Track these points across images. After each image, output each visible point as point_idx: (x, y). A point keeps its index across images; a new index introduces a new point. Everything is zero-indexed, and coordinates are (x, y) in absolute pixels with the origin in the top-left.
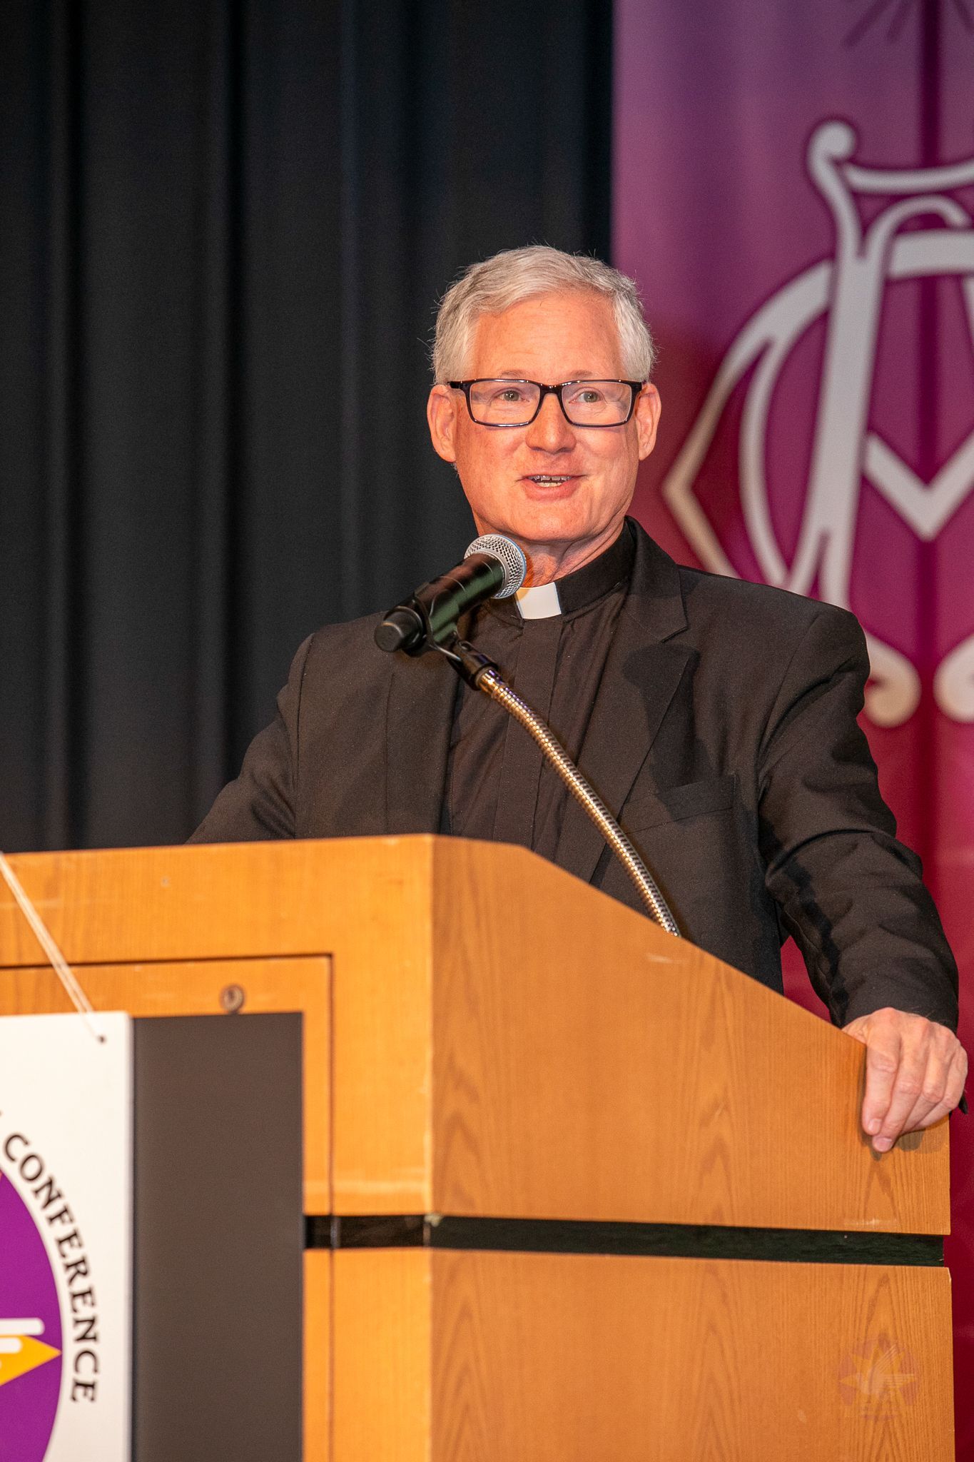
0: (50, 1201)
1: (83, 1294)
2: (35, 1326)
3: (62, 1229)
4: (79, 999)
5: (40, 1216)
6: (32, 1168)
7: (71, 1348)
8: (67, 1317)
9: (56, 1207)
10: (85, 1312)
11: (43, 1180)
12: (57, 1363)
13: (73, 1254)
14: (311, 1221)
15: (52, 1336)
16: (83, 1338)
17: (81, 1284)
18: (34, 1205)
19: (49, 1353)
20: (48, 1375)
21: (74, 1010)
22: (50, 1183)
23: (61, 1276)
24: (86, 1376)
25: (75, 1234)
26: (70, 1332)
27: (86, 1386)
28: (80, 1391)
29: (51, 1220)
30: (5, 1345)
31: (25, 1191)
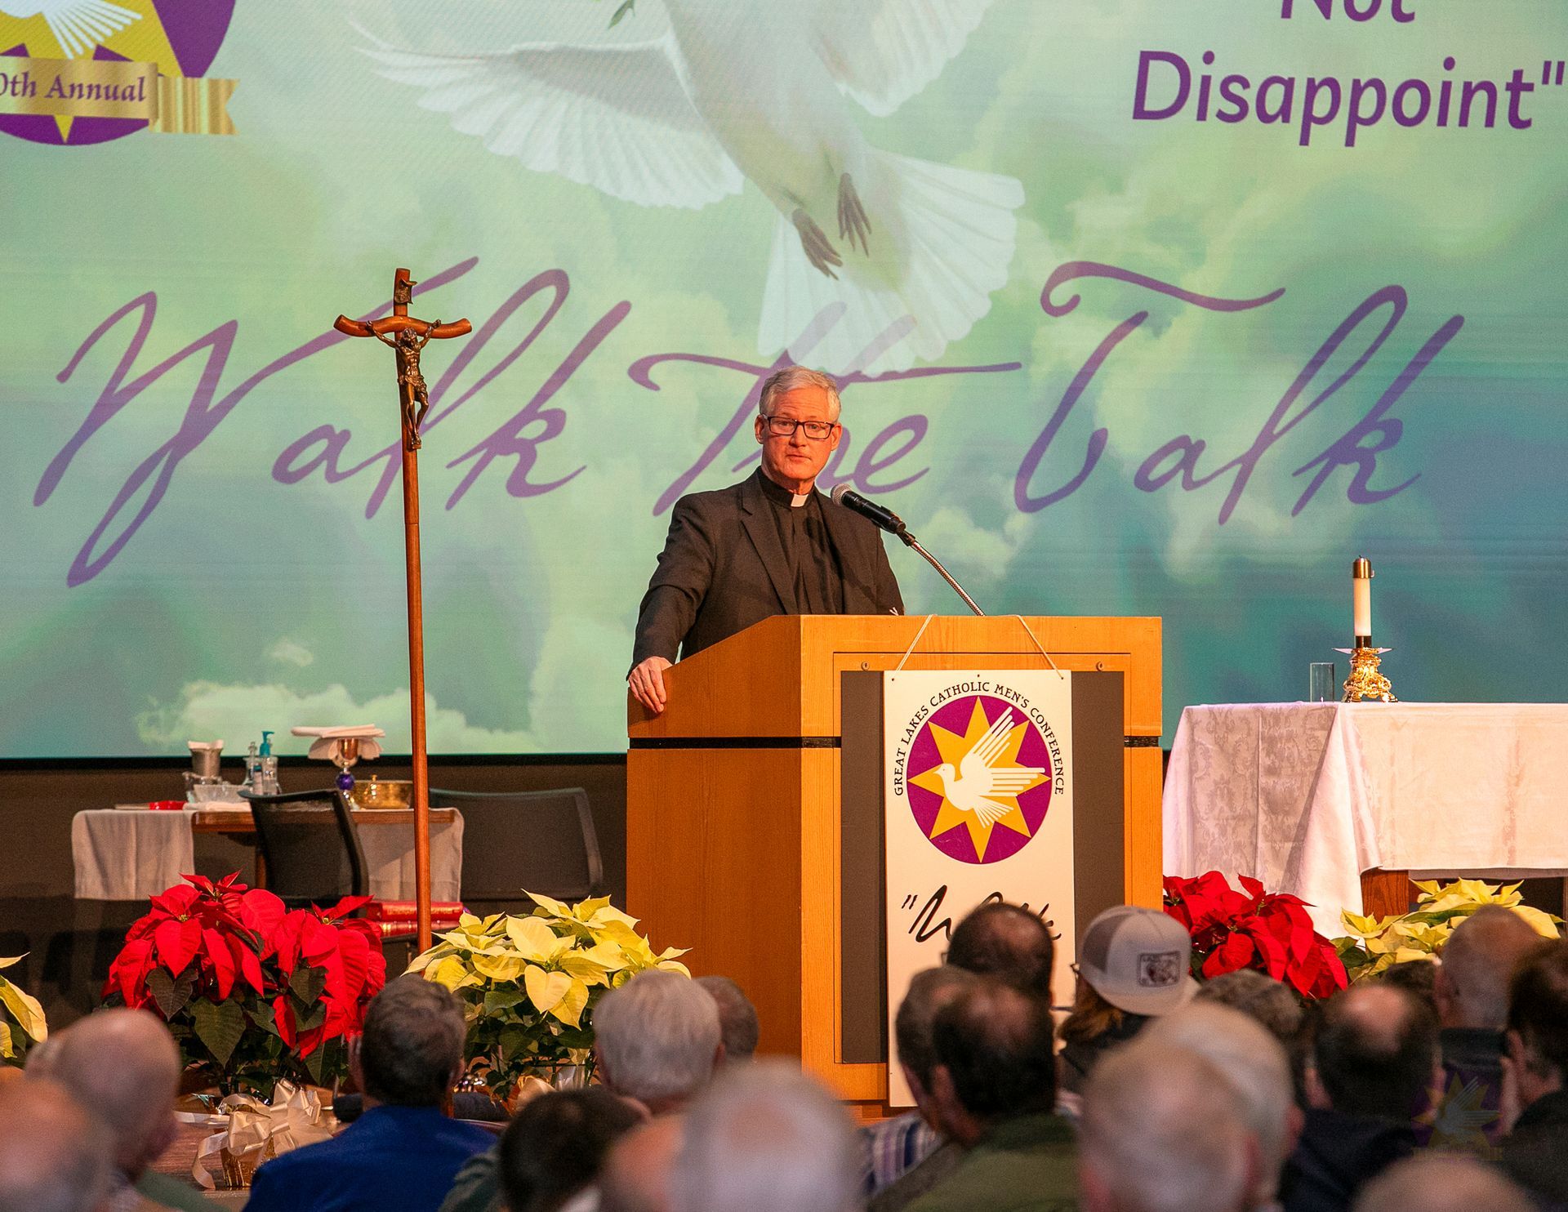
0: (1046, 730)
1: (1058, 760)
2: (1043, 770)
4: (1054, 667)
5: (1043, 735)
6: (1040, 719)
7: (1054, 777)
8: (1053, 767)
9: (1048, 733)
10: (1059, 766)
11: (1044, 723)
12: (1050, 781)
13: (1055, 748)
14: (1126, 738)
15: (1048, 773)
16: (1058, 774)
17: (1057, 757)
18: (1041, 731)
19: (1047, 779)
20: (1048, 785)
21: (1053, 669)
22: (1046, 724)
23: (1051, 755)
24: (1060, 786)
25: (1055, 741)
26: (1054, 772)
27: (1060, 789)
28: (1058, 791)
29: (1047, 736)
30: (1032, 776)
31: (1038, 727)
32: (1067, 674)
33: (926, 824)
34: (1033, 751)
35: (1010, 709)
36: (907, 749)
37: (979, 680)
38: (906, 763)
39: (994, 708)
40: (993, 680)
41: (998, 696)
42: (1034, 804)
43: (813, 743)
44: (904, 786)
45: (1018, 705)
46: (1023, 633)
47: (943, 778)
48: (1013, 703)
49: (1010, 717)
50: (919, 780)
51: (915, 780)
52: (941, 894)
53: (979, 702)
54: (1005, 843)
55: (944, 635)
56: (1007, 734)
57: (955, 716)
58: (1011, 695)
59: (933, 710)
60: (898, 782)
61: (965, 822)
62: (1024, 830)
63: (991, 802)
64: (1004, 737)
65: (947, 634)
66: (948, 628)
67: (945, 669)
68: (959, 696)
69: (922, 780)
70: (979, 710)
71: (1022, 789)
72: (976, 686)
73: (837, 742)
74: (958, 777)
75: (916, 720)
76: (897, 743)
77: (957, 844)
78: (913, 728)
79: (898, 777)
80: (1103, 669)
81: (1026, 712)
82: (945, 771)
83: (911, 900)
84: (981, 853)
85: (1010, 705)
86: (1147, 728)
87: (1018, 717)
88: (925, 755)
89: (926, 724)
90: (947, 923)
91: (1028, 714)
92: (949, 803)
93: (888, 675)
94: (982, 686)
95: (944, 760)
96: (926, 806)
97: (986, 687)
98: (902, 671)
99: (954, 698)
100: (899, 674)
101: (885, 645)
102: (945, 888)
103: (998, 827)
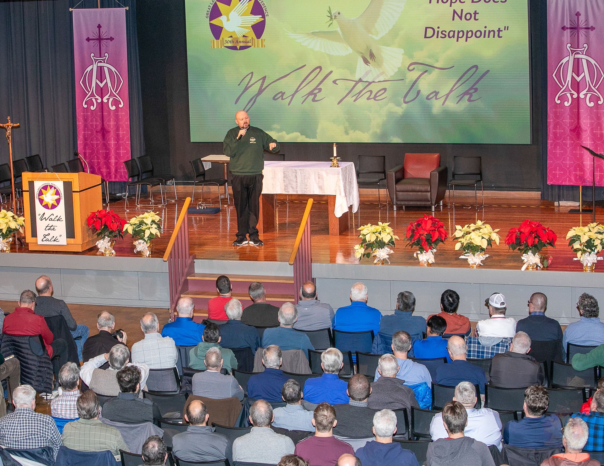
2: (59, 196)
8: (61, 196)
12: (60, 198)
14: (73, 191)
22: (59, 189)
23: (60, 194)
25: (61, 191)
29: (59, 191)
30: (57, 197)
32: (62, 182)
33: (41, 204)
34: (57, 193)
35: (53, 187)
36: (38, 192)
37: (48, 182)
38: (38, 195)
39: (51, 187)
40: (50, 183)
41: (51, 185)
42: (58, 201)
43: (25, 191)
45: (55, 186)
46: (56, 175)
47: (43, 197)
50: (40, 197)
53: (49, 186)
54: (53, 207)
55: (44, 176)
57: (45, 188)
59: (42, 187)
61: (47, 204)
62: (57, 205)
63: (51, 200)
64: (53, 191)
67: (44, 181)
70: (49, 187)
73: (28, 191)
74: (46, 197)
76: (36, 192)
77: (46, 206)
78: (38, 189)
80: (68, 181)
81: (56, 187)
83: (39, 215)
84: (50, 208)
86: (76, 190)
87: (55, 188)
88: (41, 193)
89: (41, 189)
90: (45, 218)
92: (45, 201)
93: (35, 182)
94: (49, 183)
95: (43, 194)
96: (41, 201)
99: (45, 185)
100: (36, 181)
101: (35, 177)
102: (44, 213)
103: (52, 204)
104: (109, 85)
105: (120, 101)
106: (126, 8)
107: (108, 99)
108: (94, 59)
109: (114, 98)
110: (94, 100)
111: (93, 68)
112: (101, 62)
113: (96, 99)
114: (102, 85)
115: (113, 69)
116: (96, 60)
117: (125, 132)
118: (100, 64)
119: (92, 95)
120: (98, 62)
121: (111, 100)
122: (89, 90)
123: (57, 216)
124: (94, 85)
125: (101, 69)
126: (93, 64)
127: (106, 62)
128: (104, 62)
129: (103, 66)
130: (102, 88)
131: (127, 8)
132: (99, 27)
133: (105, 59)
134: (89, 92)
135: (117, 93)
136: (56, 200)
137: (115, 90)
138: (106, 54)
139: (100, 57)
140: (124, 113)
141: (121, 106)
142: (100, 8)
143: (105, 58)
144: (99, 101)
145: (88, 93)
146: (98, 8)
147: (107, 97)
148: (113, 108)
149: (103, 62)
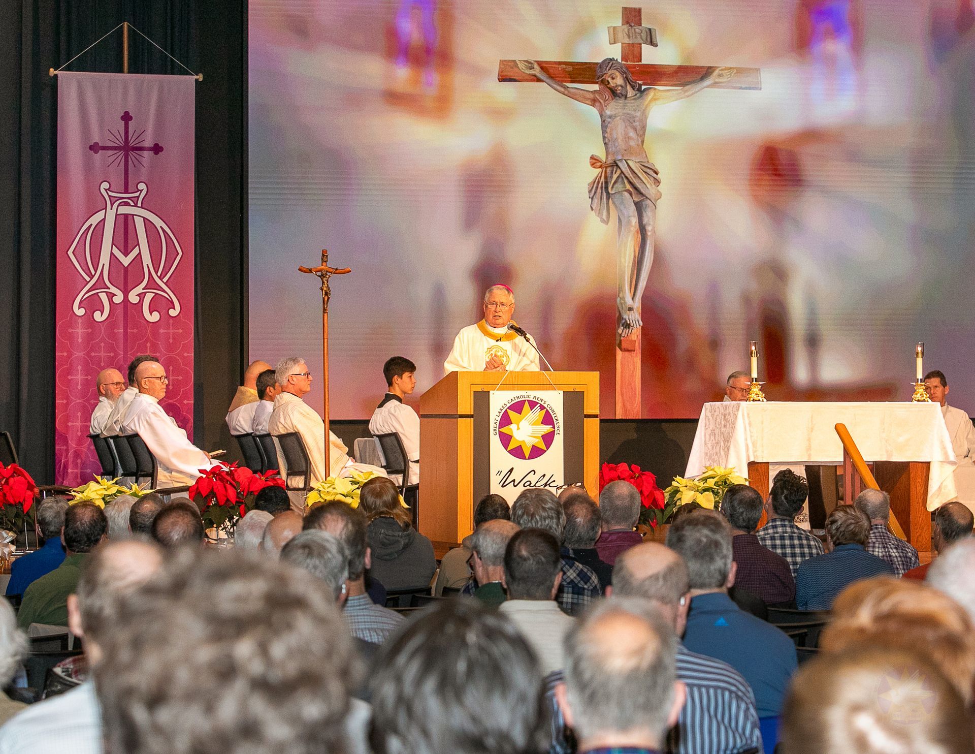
0: (553, 412)
2: (552, 426)
3: (555, 415)
5: (552, 414)
6: (551, 408)
7: (556, 429)
8: (556, 426)
10: (558, 425)
12: (555, 430)
13: (556, 418)
14: (585, 415)
15: (554, 427)
16: (558, 428)
17: (557, 422)
18: (551, 413)
19: (553, 429)
20: (554, 432)
21: (556, 390)
22: (553, 410)
23: (555, 421)
25: (557, 416)
26: (556, 427)
27: (558, 433)
30: (547, 429)
31: (550, 411)
32: (562, 392)
33: (506, 446)
34: (548, 419)
35: (539, 405)
36: (499, 419)
37: (527, 394)
38: (498, 424)
39: (532, 404)
40: (532, 394)
41: (534, 400)
42: (548, 439)
43: (462, 416)
44: (497, 432)
45: (542, 403)
46: (545, 377)
47: (512, 429)
48: (540, 402)
49: (539, 408)
50: (504, 430)
51: (502, 430)
52: (511, 470)
53: (526, 403)
54: (536, 452)
55: (514, 378)
56: (538, 414)
57: (518, 407)
58: (539, 399)
59: (509, 405)
60: (495, 430)
61: (521, 446)
62: (544, 448)
63: (531, 438)
65: (515, 378)
66: (515, 375)
67: (514, 390)
68: (519, 400)
69: (505, 430)
70: (527, 405)
71: (543, 433)
72: (526, 396)
73: (471, 416)
74: (518, 429)
75: (502, 408)
76: (495, 417)
77: (518, 452)
78: (500, 411)
79: (495, 428)
80: (576, 390)
81: (545, 406)
82: (513, 427)
83: (499, 473)
84: (527, 457)
85: (538, 403)
86: (593, 411)
87: (542, 407)
88: (505, 420)
89: (506, 410)
90: (514, 481)
91: (546, 407)
92: (514, 438)
93: (491, 392)
94: (528, 396)
95: (513, 422)
96: (506, 439)
97: (530, 397)
98: (498, 391)
99: (517, 401)
100: (495, 392)
101: (491, 381)
102: (513, 469)
103: (534, 447)
104: (147, 260)
105: (172, 302)
106: (196, 77)
107: (142, 296)
108: (110, 196)
109: (156, 294)
110: (103, 297)
111: (104, 219)
112: (127, 204)
113: (111, 296)
114: (126, 261)
115: (158, 222)
116: (113, 200)
117: (180, 378)
118: (124, 210)
119: (100, 284)
120: (119, 205)
121: (149, 297)
122: (93, 272)
123: (544, 476)
124: (105, 259)
125: (125, 223)
126: (106, 209)
127: (139, 204)
128: (136, 205)
129: (133, 215)
130: (126, 269)
131: (200, 77)
132: (127, 117)
133: (138, 197)
134: (92, 277)
135: (165, 280)
136: (544, 437)
137: (159, 274)
138: (142, 186)
139: (126, 192)
140: (180, 331)
141: (173, 313)
142: (129, 72)
143: (137, 194)
144: (119, 298)
145: (88, 279)
146: (121, 71)
147: (139, 289)
148: (155, 317)
149: (132, 204)
